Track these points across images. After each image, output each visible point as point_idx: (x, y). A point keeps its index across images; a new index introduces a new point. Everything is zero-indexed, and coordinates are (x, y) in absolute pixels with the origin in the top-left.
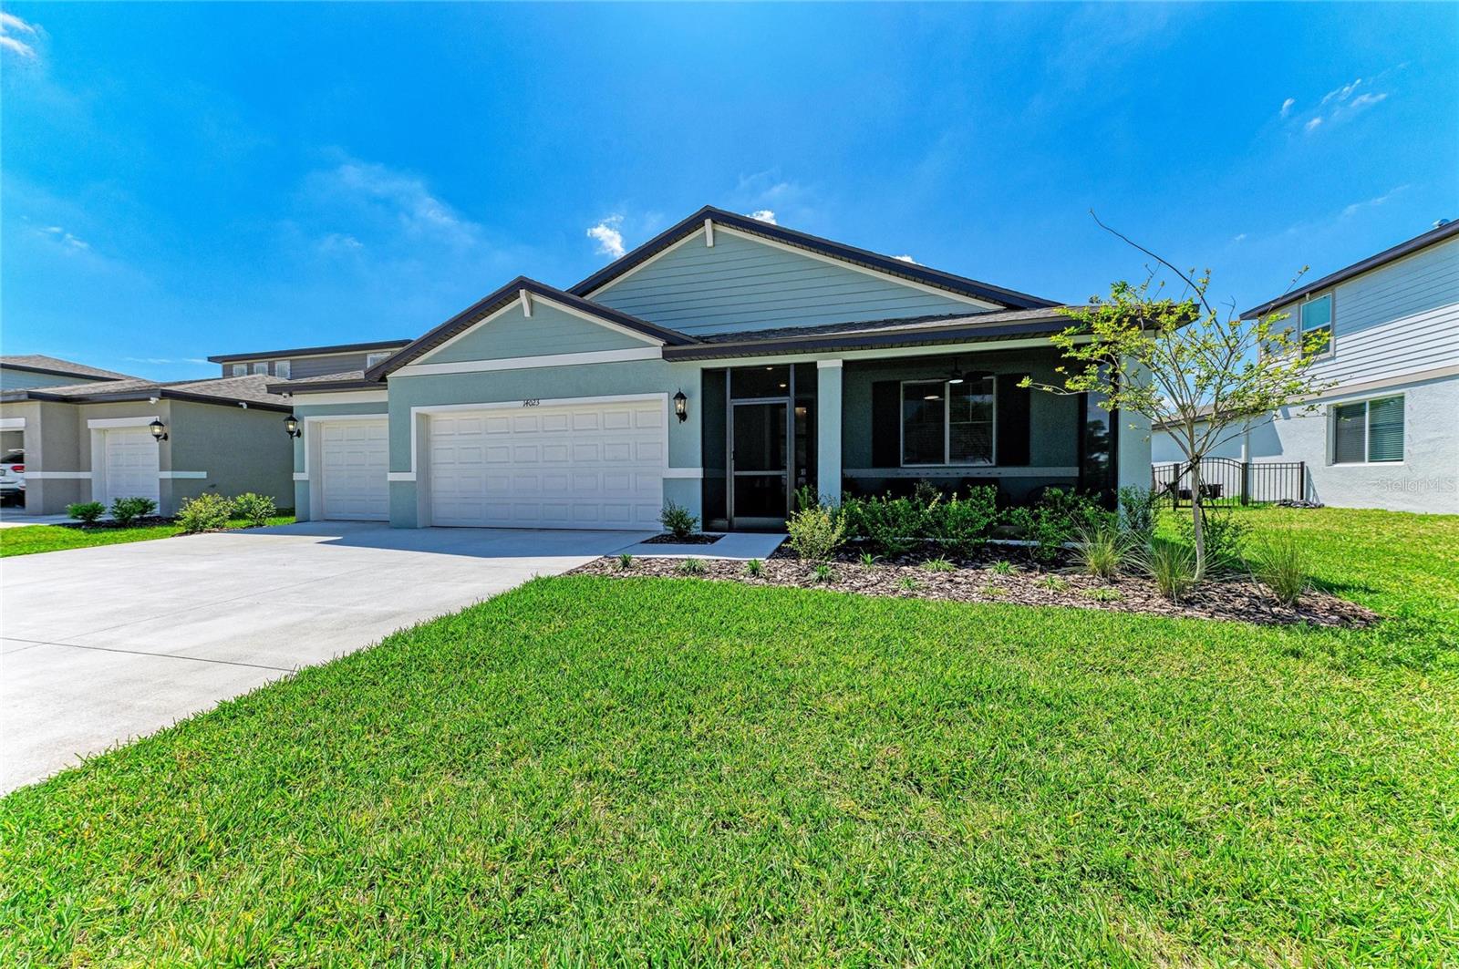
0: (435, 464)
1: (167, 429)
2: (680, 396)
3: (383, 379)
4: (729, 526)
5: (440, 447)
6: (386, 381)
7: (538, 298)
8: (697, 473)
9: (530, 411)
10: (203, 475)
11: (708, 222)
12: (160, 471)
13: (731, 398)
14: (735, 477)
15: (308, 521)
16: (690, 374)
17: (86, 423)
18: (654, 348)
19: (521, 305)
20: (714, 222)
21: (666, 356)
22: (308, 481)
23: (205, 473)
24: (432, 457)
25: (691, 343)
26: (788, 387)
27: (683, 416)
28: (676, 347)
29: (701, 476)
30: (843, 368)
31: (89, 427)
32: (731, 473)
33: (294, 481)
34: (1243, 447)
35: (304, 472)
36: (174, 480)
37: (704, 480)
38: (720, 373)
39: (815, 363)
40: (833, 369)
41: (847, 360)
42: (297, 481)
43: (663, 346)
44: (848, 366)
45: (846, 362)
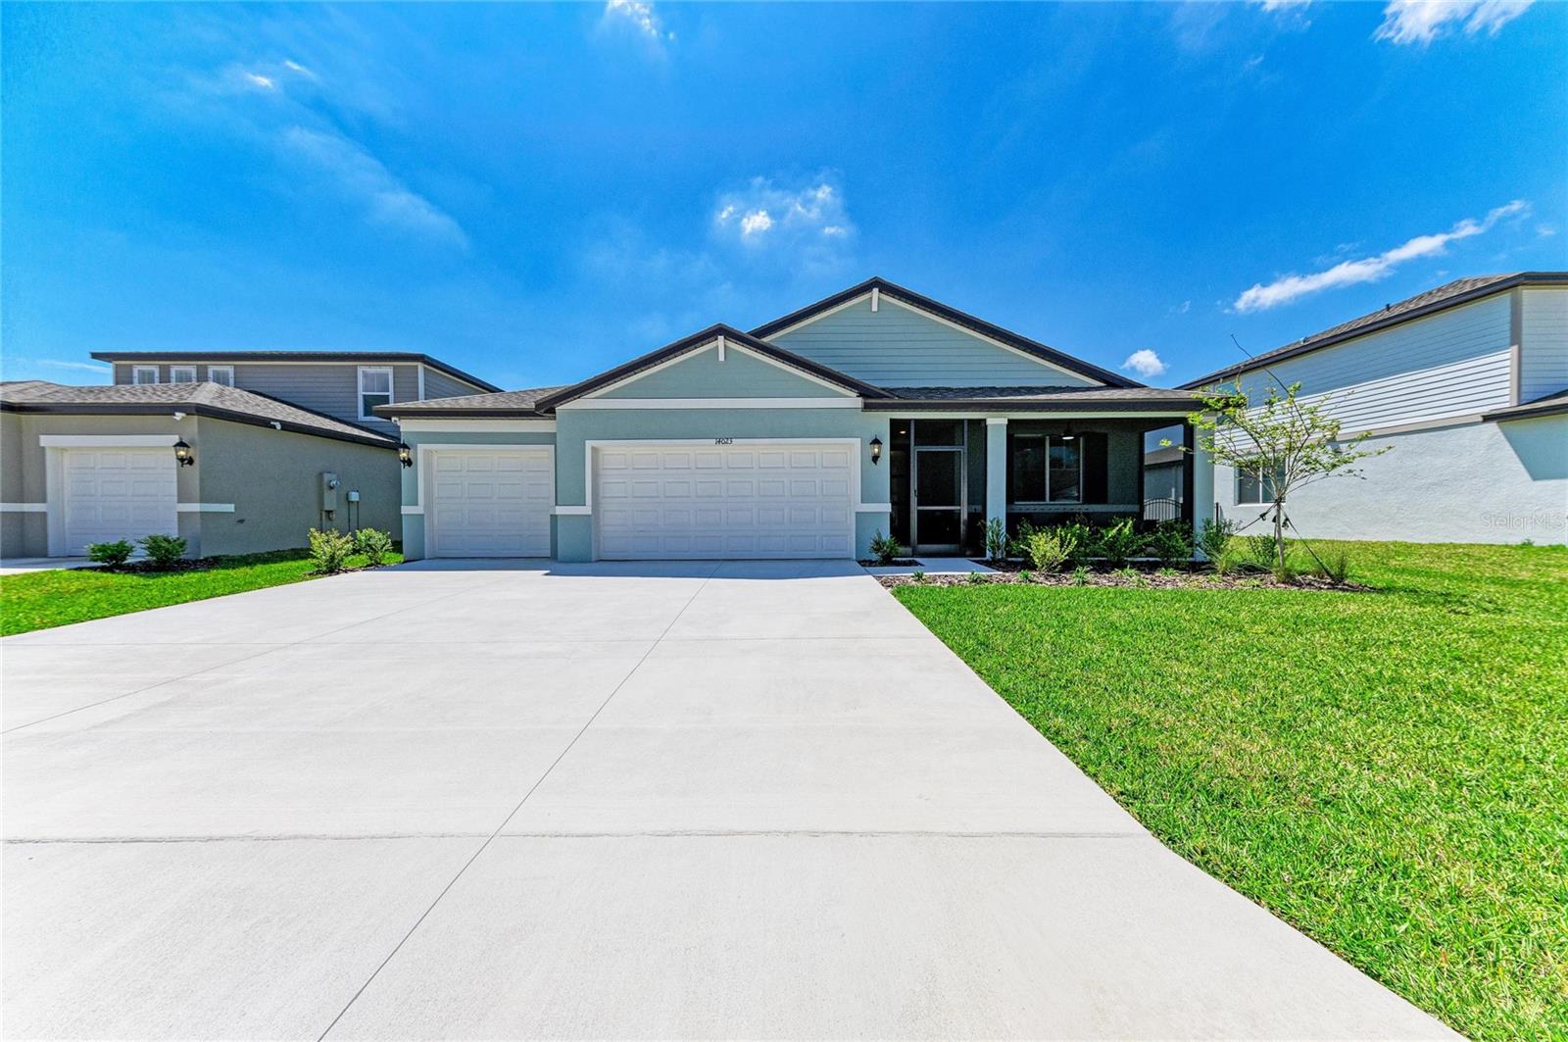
0: (604, 497)
1: (192, 452)
2: (876, 442)
3: (552, 411)
4: (913, 551)
5: (608, 481)
6: (554, 413)
7: (732, 345)
8: (886, 507)
9: (723, 448)
10: (230, 508)
11: (876, 290)
12: (179, 502)
13: (915, 445)
14: (918, 511)
15: (424, 559)
16: (881, 423)
17: (38, 440)
18: (853, 400)
19: (717, 347)
20: (880, 291)
21: (867, 407)
22: (423, 515)
23: (233, 505)
24: (601, 491)
25: (887, 397)
26: (962, 439)
27: (875, 458)
28: (873, 399)
29: (889, 510)
30: (1007, 426)
31: (42, 445)
32: (914, 508)
33: (401, 515)
34: (1173, 490)
35: (417, 504)
36: (202, 513)
37: (892, 514)
38: (906, 423)
39: (985, 420)
40: (1001, 425)
41: (1010, 418)
42: (406, 515)
43: (860, 399)
44: (1012, 424)
45: (1009, 420)
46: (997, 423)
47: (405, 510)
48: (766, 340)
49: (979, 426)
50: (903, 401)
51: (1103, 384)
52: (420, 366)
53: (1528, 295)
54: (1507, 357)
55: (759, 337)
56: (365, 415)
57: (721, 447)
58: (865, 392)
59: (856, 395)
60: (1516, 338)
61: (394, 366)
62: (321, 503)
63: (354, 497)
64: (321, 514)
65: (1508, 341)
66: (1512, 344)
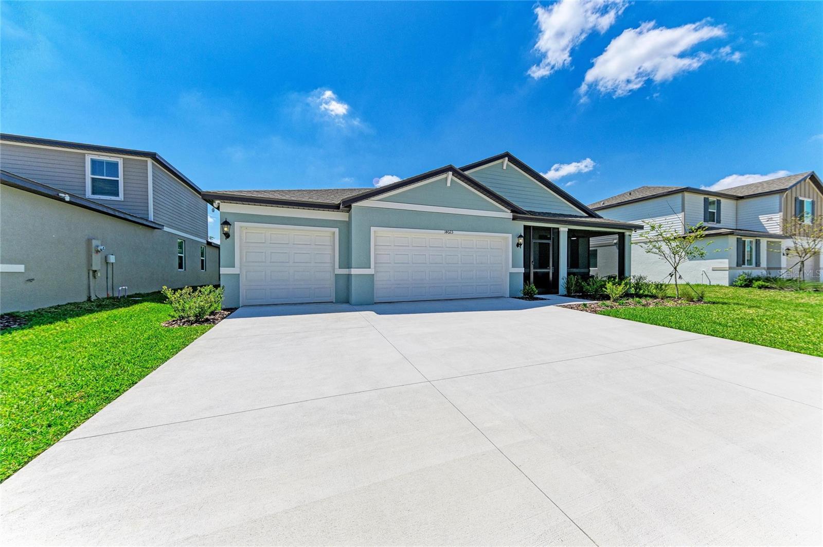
0: (380, 263)
3: (350, 207)
5: (379, 253)
8: (522, 270)
9: (448, 236)
10: (21, 268)
11: (506, 159)
13: (533, 239)
14: (534, 272)
16: (520, 226)
18: (509, 214)
19: (448, 177)
20: (508, 160)
21: (514, 219)
24: (379, 260)
25: (525, 214)
26: (550, 237)
28: (517, 213)
29: (524, 272)
30: (568, 232)
32: (532, 271)
33: (219, 274)
37: (524, 273)
39: (558, 228)
40: (564, 232)
41: (570, 228)
42: (223, 274)
43: (512, 214)
44: (570, 231)
45: (569, 229)
46: (564, 229)
47: (223, 271)
48: (466, 173)
49: (557, 231)
50: (532, 216)
51: (587, 215)
52: (150, 161)
53: (687, 194)
54: (681, 215)
55: (463, 171)
56: (93, 193)
57: (447, 235)
58: (515, 210)
59: (510, 211)
60: (683, 210)
61: (123, 158)
62: (90, 263)
63: (112, 259)
64: (89, 273)
65: (681, 211)
66: (682, 212)
